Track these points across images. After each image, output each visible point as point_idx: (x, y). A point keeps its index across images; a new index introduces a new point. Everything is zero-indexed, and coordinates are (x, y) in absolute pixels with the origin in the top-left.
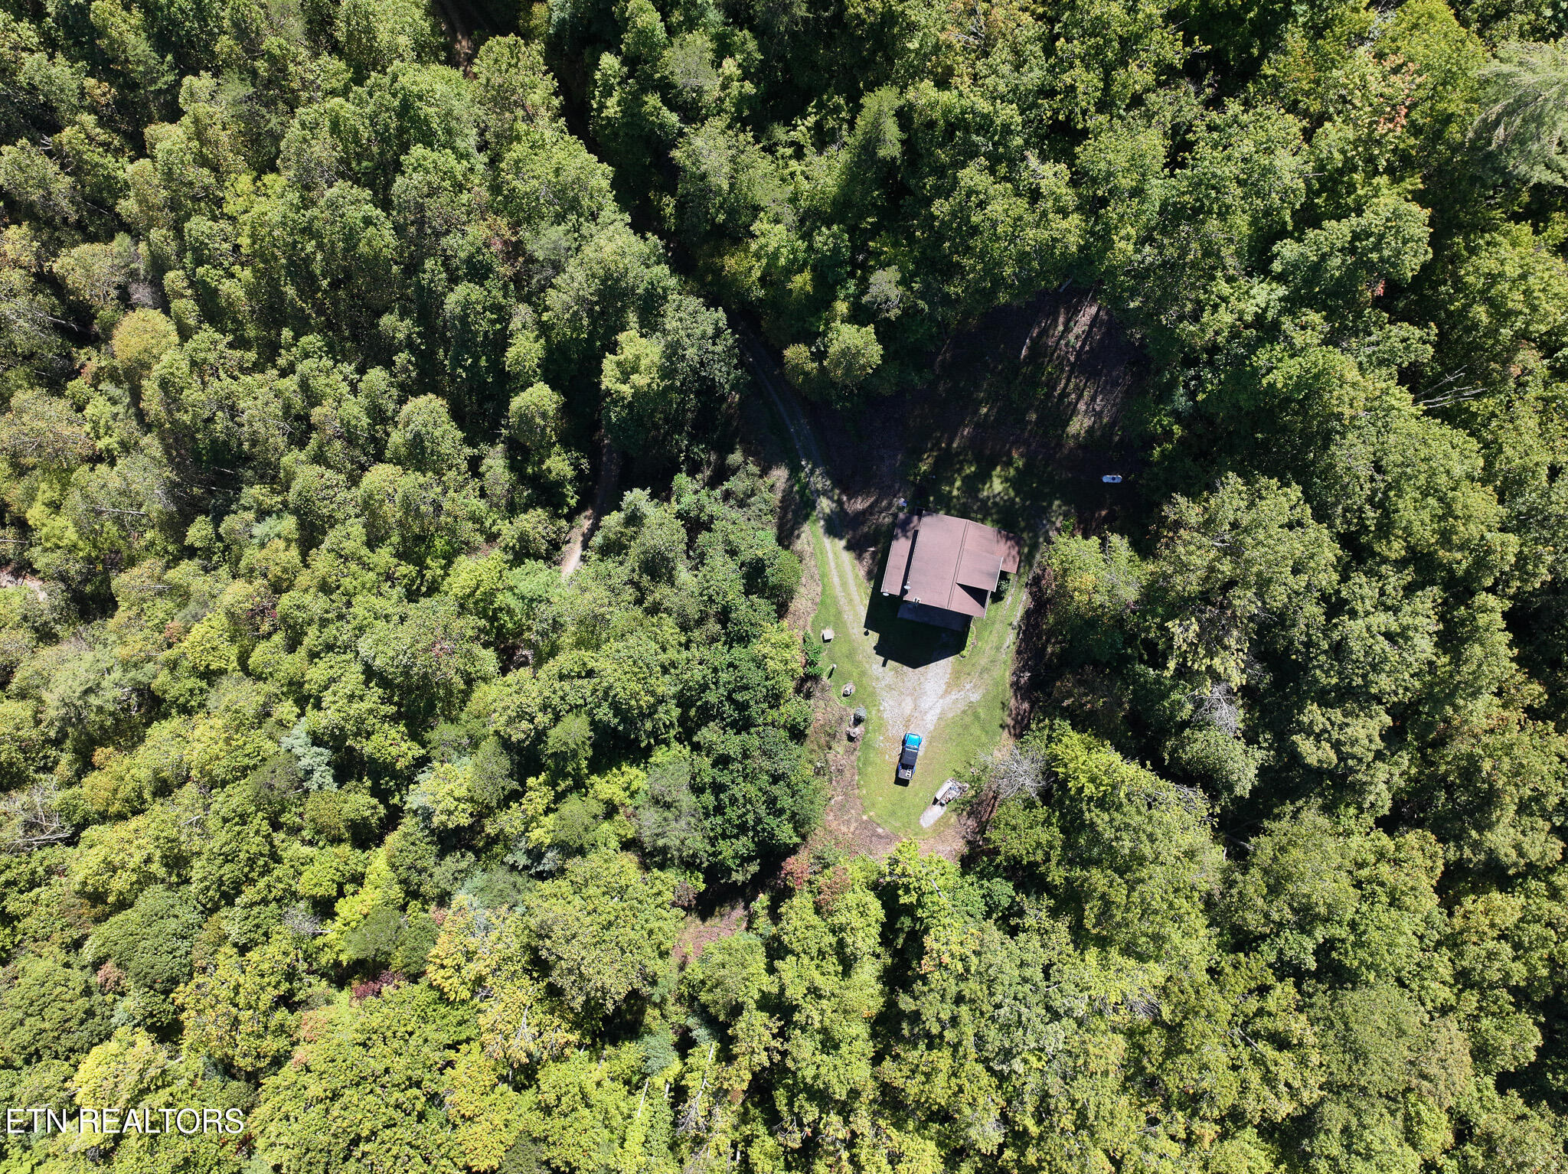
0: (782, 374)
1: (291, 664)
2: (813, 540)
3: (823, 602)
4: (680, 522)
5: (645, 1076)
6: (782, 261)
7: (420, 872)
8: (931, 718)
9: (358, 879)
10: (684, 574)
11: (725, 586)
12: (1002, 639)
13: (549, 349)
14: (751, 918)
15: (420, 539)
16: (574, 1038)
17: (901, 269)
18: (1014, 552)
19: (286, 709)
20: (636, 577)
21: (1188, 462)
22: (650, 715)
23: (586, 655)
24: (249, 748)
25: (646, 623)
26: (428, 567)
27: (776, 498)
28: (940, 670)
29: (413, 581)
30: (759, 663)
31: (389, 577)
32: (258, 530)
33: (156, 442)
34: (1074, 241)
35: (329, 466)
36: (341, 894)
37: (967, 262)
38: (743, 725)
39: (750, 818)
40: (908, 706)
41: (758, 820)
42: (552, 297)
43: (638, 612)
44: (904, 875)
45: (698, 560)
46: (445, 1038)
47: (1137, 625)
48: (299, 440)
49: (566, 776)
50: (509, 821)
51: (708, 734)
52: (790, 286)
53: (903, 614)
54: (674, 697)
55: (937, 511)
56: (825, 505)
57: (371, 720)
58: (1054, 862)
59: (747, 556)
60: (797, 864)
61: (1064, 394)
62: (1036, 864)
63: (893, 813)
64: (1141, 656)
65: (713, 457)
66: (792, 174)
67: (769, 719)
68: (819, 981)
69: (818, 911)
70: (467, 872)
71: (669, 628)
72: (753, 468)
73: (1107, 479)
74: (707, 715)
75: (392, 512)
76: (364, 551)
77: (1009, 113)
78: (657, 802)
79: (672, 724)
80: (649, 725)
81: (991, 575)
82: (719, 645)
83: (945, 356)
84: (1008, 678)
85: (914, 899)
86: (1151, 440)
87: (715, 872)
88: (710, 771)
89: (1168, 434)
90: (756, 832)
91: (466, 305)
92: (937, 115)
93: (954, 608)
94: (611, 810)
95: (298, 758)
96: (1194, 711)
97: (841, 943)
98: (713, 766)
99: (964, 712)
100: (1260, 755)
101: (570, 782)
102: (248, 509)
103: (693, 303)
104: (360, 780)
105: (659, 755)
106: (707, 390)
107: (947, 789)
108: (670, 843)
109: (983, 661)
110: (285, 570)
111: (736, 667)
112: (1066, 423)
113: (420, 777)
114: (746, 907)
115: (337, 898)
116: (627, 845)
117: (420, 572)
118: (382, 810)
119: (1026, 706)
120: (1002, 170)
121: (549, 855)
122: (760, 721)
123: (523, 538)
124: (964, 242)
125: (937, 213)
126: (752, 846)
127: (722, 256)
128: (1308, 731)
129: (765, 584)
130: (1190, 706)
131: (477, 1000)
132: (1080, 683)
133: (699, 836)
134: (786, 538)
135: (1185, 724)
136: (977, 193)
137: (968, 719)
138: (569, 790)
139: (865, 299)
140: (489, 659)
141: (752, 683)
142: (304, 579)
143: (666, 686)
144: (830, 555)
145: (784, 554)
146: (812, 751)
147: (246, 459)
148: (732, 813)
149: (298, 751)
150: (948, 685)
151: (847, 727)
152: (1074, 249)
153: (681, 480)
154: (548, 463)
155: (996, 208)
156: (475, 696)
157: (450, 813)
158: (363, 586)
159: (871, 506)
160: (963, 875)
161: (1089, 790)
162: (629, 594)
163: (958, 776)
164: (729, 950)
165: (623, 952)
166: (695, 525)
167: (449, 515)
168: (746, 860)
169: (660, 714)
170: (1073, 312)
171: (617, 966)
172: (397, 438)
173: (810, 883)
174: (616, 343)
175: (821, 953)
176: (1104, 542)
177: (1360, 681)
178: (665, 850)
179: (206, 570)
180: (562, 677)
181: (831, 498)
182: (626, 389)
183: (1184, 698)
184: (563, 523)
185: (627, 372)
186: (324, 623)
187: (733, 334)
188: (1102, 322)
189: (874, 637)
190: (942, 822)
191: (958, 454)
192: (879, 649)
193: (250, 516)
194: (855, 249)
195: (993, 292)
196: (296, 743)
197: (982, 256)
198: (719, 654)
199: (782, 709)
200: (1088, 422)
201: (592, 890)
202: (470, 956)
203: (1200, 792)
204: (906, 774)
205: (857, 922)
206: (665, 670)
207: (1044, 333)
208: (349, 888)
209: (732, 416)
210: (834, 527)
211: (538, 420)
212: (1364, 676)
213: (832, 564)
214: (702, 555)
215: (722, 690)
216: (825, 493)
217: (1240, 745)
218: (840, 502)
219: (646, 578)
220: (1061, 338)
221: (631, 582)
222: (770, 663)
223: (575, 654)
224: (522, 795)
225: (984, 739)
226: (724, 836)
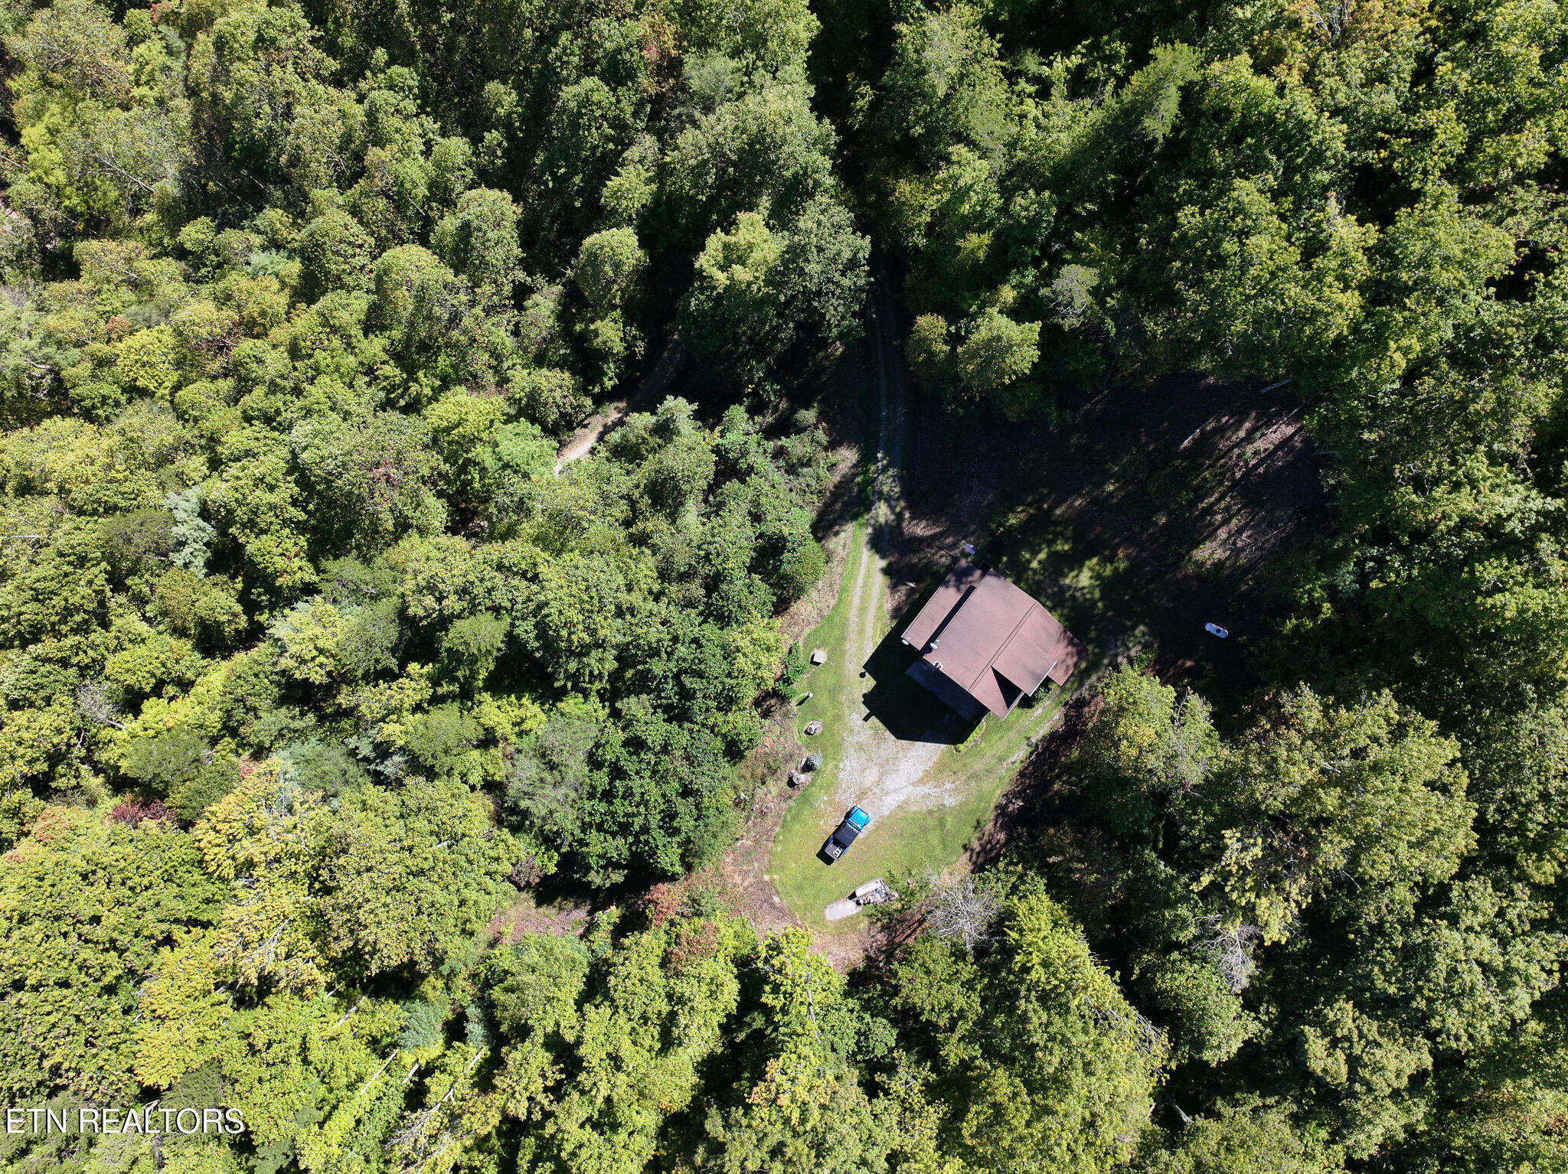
0: (902, 347)
1: (222, 418)
2: (850, 544)
3: (830, 619)
4: (714, 458)
5: (395, 1045)
6: (965, 209)
7: (248, 710)
8: (890, 803)
9: (185, 685)
10: (691, 514)
11: (731, 550)
12: (1010, 750)
13: (656, 197)
14: (591, 927)
15: (425, 347)
16: (322, 979)
17: (1103, 276)
18: (1071, 661)
19: (196, 464)
20: (636, 494)
21: (1324, 652)
22: (580, 655)
23: (541, 555)
24: (127, 487)
25: (624, 550)
26: (416, 381)
27: (832, 480)
28: (924, 754)
29: (394, 388)
30: (729, 653)
31: (370, 371)
32: (258, 258)
33: (187, 111)
34: (1339, 325)
35: (361, 222)
36: (157, 691)
37: (1192, 295)
38: (678, 714)
39: (638, 822)
40: (871, 777)
41: (645, 829)
42: (687, 138)
43: (621, 534)
44: (780, 972)
45: (714, 507)
46: (183, 910)
47: (1182, 813)
48: (345, 182)
49: (453, 680)
50: (369, 699)
51: (635, 706)
52: (960, 243)
53: (913, 672)
54: (617, 646)
55: (1006, 576)
56: (882, 512)
57: (270, 517)
58: (957, 1035)
59: (770, 527)
60: (667, 896)
61: (1209, 511)
62: (936, 1028)
63: (799, 888)
64: (1156, 841)
65: (783, 405)
66: (1022, 116)
67: (711, 721)
68: (626, 1050)
69: (664, 964)
70: (300, 734)
71: (646, 568)
72: (821, 436)
73: (1210, 627)
74: (643, 684)
75: (404, 301)
76: (356, 331)
77: (1333, 134)
78: (543, 755)
79: (600, 676)
80: (573, 666)
81: (1035, 676)
82: (693, 613)
83: (1095, 406)
84: (997, 797)
85: (778, 1004)
86: (1289, 608)
87: (572, 861)
88: (618, 749)
89: (1313, 609)
90: (637, 841)
91: (586, 102)
92: (1237, 103)
93: (976, 693)
94: (488, 740)
95: (176, 523)
96: (1197, 938)
97: (673, 1015)
98: (626, 744)
99: (930, 812)
100: (1254, 1027)
101: (455, 688)
102: (259, 232)
103: (842, 215)
104: (233, 578)
105: (571, 704)
106: (812, 326)
107: (871, 889)
108: (534, 810)
109: (978, 766)
110: (263, 314)
111: (700, 646)
112: (1196, 544)
113: (300, 605)
114: (591, 913)
115: (147, 696)
116: (492, 787)
117: (406, 381)
118: (243, 622)
119: (1002, 836)
120: (1287, 203)
121: (396, 758)
122: (700, 719)
123: (534, 395)
124: (1197, 269)
125: (1183, 220)
126: (626, 853)
127: (897, 178)
128: (1328, 1030)
129: (776, 569)
130: (1192, 931)
131: (240, 883)
132: (1079, 844)
133: (572, 814)
134: (823, 528)
135: (1178, 946)
136: (1247, 216)
137: (931, 822)
138: (453, 697)
139: (1044, 291)
140: (437, 511)
141: (709, 672)
142: (281, 334)
143: (611, 631)
144: (863, 571)
145: (812, 544)
146: (742, 777)
147: (283, 179)
148: (620, 807)
149: (179, 515)
150: (927, 773)
151: (792, 769)
152: (1332, 335)
153: (737, 413)
154: (598, 324)
155: (1259, 243)
156: (404, 543)
157: (303, 662)
158: (337, 369)
159: (933, 537)
160: (846, 994)
161: (1038, 974)
162: (621, 510)
163: (891, 880)
164: (547, 953)
165: (419, 912)
166: (729, 468)
167: (465, 332)
168: (611, 864)
169: (592, 660)
170: (1266, 421)
171: (403, 926)
172: (449, 224)
173: (672, 923)
174: (734, 223)
175: (645, 1019)
176: (1180, 697)
177: (1423, 1004)
178: (526, 814)
179: (187, 279)
180: (500, 567)
181: (892, 508)
182: (721, 278)
183: (1191, 919)
184: (588, 402)
185: (732, 257)
186: (274, 388)
187: (869, 274)
188: (1292, 449)
189: (869, 683)
190: (849, 922)
191: (1057, 523)
192: (869, 699)
193: (257, 240)
194: (1055, 234)
195: (1198, 350)
196: (183, 504)
197: (1214, 294)
198: (688, 623)
199: (730, 717)
200: (1220, 554)
201: (420, 824)
202: (252, 831)
203: (1165, 1037)
204: (834, 851)
205: (701, 1002)
206: (620, 613)
207: (1220, 431)
208: (170, 690)
209: (824, 369)
210: (881, 541)
211: (607, 268)
212: (1430, 1001)
213: (860, 582)
214: (720, 505)
215: (672, 665)
216: (888, 499)
217: (1236, 1006)
218: (899, 517)
219: (647, 500)
220: (1237, 445)
221: (628, 497)
222: (741, 660)
223: (529, 548)
224: (395, 677)
225: (938, 851)
226: (600, 828)
